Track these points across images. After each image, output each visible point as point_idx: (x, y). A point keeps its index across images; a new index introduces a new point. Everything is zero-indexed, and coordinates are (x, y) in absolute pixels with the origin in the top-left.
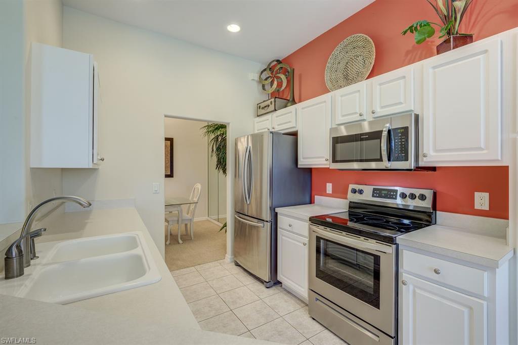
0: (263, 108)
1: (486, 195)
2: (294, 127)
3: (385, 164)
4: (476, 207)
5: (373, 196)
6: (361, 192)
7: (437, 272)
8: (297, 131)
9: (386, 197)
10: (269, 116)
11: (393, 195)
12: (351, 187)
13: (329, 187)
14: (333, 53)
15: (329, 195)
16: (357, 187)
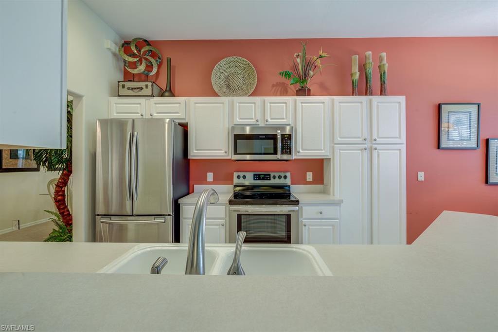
0: (128, 89)
1: (311, 173)
2: (184, 119)
3: (279, 156)
4: (307, 180)
5: (254, 180)
6: (244, 177)
7: (321, 213)
8: (187, 123)
9: (263, 179)
10: (142, 100)
11: (268, 177)
12: (235, 174)
13: (210, 176)
14: (219, 63)
15: (210, 183)
16: (241, 174)
